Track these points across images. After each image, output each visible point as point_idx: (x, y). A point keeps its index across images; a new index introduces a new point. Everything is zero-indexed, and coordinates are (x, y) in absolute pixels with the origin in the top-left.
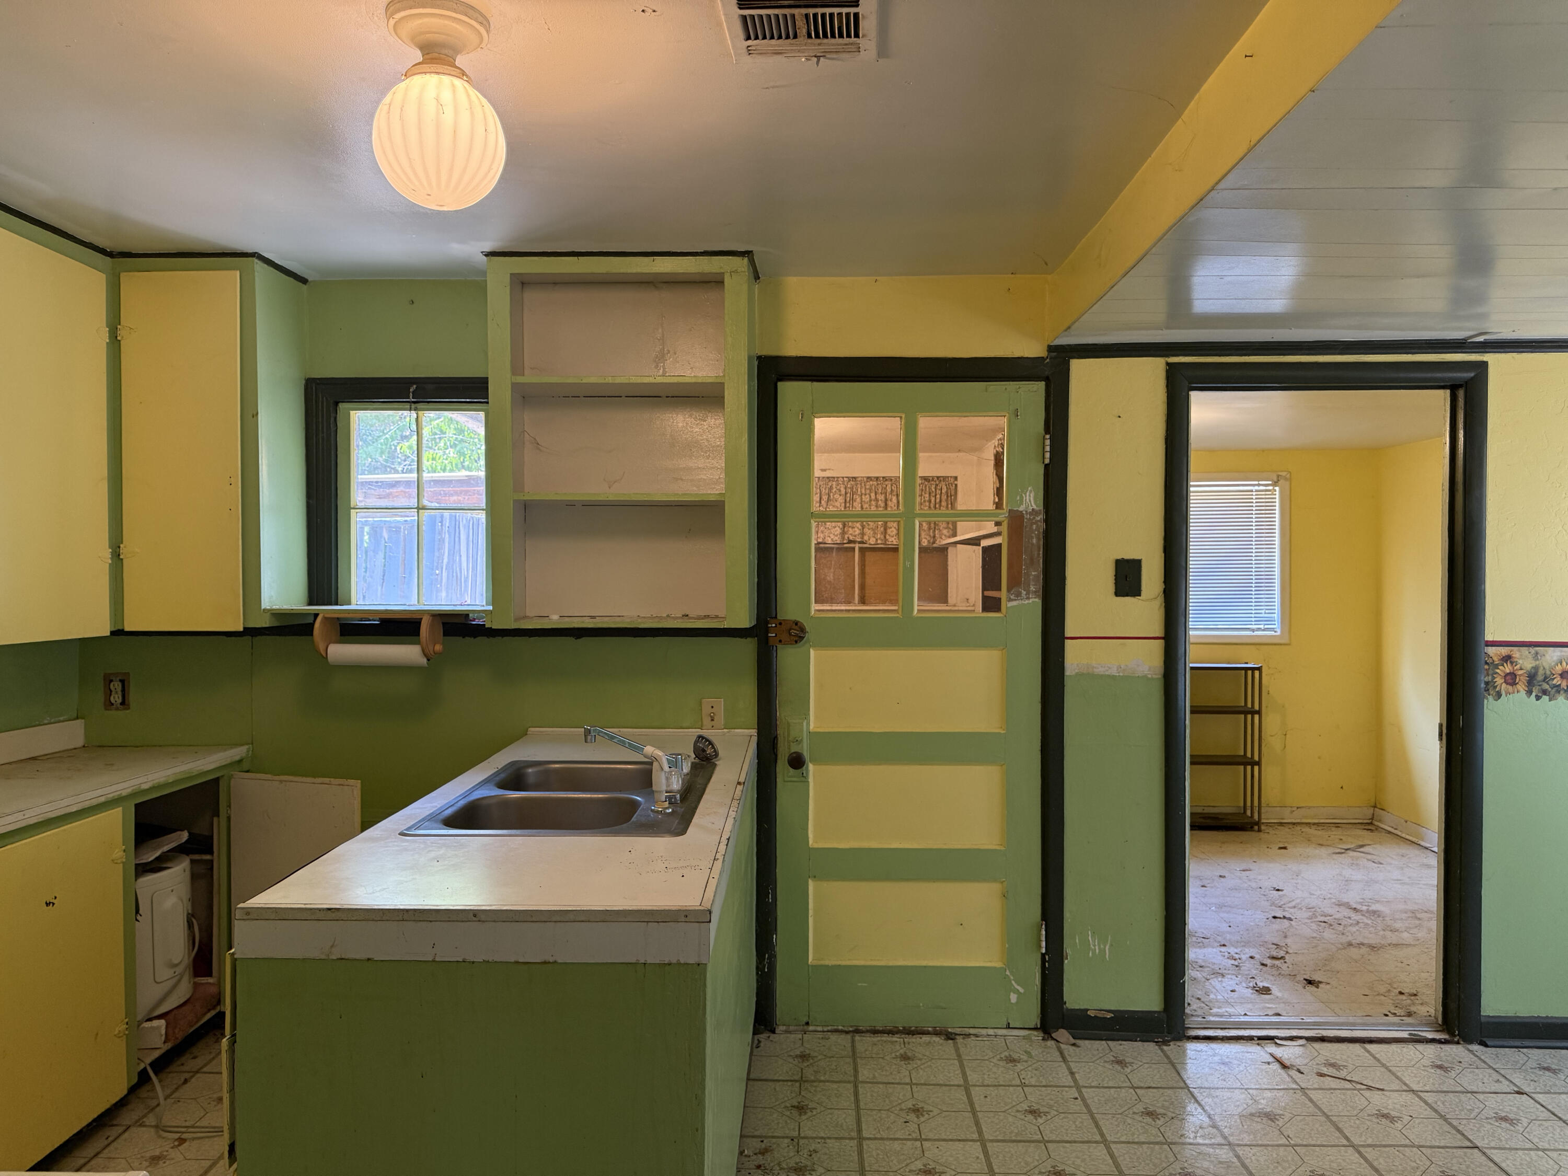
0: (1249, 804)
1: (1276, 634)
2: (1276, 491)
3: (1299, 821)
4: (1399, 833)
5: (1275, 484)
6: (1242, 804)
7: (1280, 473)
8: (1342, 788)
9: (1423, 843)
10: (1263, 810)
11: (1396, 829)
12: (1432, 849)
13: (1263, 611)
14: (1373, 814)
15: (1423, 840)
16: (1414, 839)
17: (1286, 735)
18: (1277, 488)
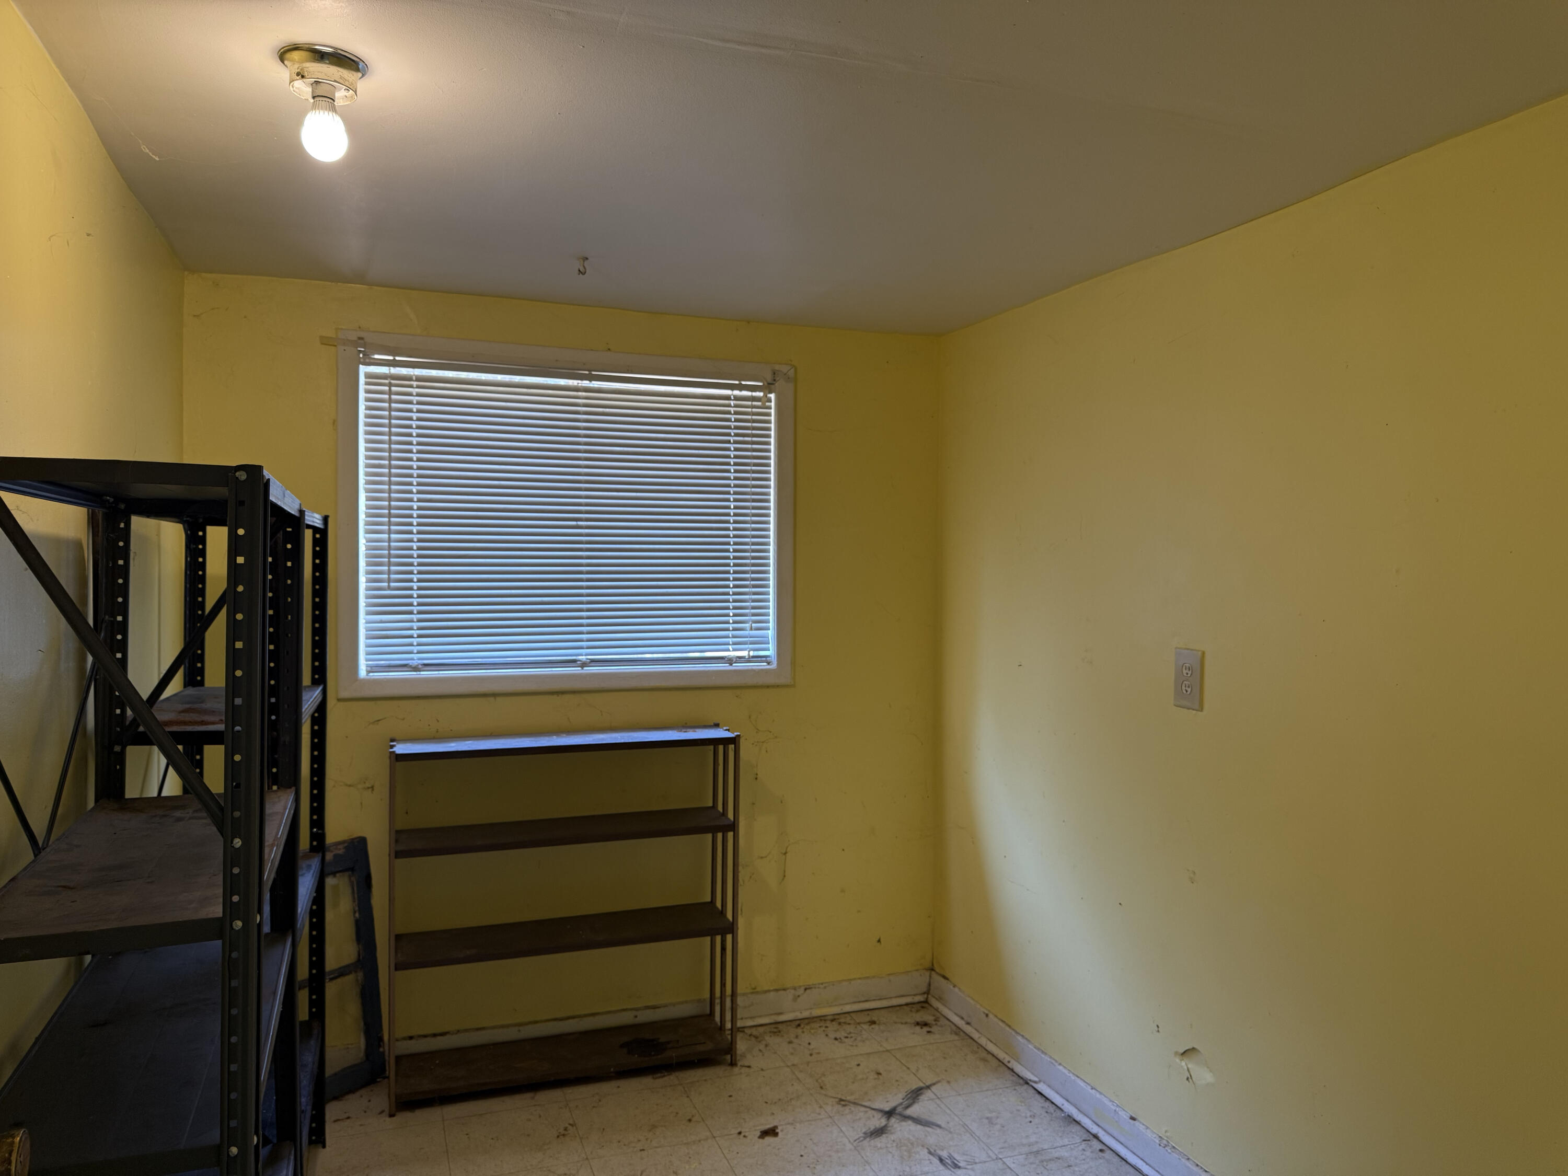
0: (718, 994)
1: (768, 667)
2: (770, 401)
3: (806, 1014)
4: (976, 1035)
5: (768, 387)
6: (707, 995)
7: (777, 367)
8: (879, 941)
9: (1018, 1069)
10: (740, 1001)
11: (968, 1023)
12: (1035, 1085)
13: (747, 625)
14: (929, 985)
15: (1017, 1061)
16: (1001, 1055)
17: (785, 853)
18: (772, 396)
